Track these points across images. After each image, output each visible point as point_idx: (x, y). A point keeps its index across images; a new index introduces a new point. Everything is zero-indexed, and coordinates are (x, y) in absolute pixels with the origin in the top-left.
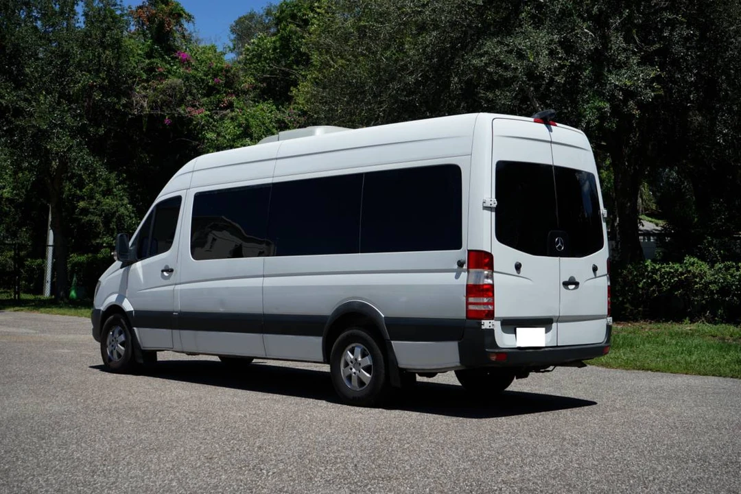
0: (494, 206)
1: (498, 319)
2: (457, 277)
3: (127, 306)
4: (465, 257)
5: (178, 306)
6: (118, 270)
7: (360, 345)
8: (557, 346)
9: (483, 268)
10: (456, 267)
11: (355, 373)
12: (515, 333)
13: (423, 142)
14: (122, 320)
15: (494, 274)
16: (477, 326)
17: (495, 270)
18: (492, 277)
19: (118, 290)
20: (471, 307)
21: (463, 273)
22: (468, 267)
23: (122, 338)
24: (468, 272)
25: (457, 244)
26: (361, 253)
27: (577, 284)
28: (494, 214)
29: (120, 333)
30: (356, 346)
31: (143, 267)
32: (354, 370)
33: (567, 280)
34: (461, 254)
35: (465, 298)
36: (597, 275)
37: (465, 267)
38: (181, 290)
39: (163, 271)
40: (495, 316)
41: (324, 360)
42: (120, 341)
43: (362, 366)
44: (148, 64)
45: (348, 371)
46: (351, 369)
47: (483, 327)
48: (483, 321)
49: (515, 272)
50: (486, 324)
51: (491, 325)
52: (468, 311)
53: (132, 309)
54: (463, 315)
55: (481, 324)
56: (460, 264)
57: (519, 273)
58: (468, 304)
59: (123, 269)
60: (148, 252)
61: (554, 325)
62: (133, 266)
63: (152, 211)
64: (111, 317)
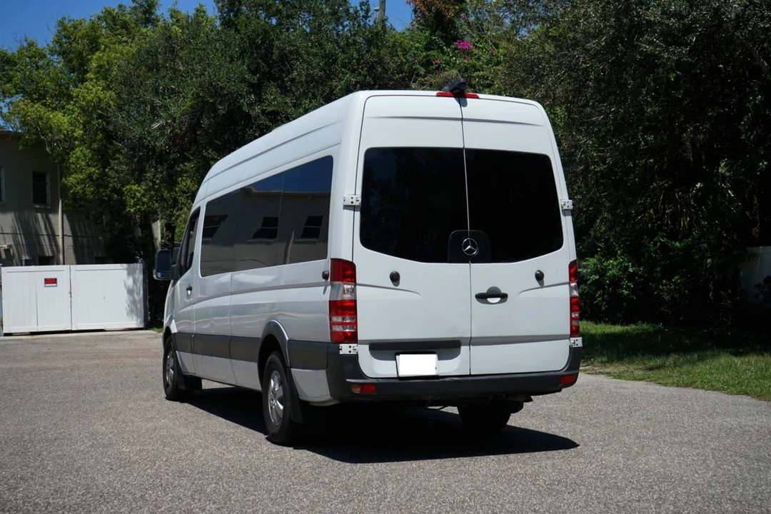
0: (357, 204)
1: (364, 342)
2: (324, 292)
3: (173, 327)
4: (329, 268)
5: (194, 328)
7: (278, 372)
8: (470, 375)
9: (342, 281)
12: (395, 360)
14: (171, 343)
15: (357, 287)
16: (333, 350)
17: (358, 282)
18: (354, 291)
20: (335, 329)
21: (327, 287)
22: (332, 280)
24: (332, 285)
25: (323, 253)
27: (504, 297)
28: (358, 214)
29: (172, 357)
30: (276, 374)
31: (180, 285)
33: (484, 291)
34: (326, 264)
35: (328, 317)
36: (545, 285)
37: (329, 280)
38: (195, 310)
39: (187, 289)
40: (359, 339)
44: (425, 57)
46: (272, 401)
47: (341, 353)
48: (341, 345)
49: (390, 284)
50: (345, 349)
51: (351, 349)
52: (333, 333)
53: (176, 331)
54: (328, 338)
55: (337, 350)
56: (325, 276)
57: (397, 285)
58: (332, 324)
59: (173, 288)
61: (464, 349)
62: (176, 285)
64: (168, 340)
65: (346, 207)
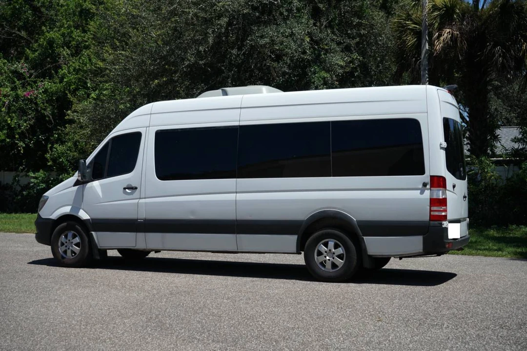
0: (446, 147)
2: (422, 193)
3: (83, 215)
4: (428, 180)
5: (142, 215)
6: (71, 187)
7: (332, 240)
9: (440, 188)
10: (421, 186)
11: (329, 260)
13: (389, 102)
14: (77, 226)
15: (447, 191)
16: (439, 225)
17: (447, 188)
18: (445, 194)
19: (71, 203)
20: (432, 213)
21: (426, 191)
22: (431, 187)
23: (77, 240)
24: (430, 190)
25: (421, 171)
26: (333, 176)
28: (445, 152)
29: (74, 237)
30: (330, 241)
31: (101, 185)
32: (328, 258)
34: (425, 178)
35: (429, 207)
37: (428, 187)
38: (145, 203)
39: (125, 189)
40: (448, 218)
41: (297, 251)
42: (74, 243)
43: (336, 254)
45: (321, 258)
46: (325, 257)
48: (443, 222)
52: (431, 216)
53: (89, 218)
54: (427, 218)
55: (441, 224)
56: (425, 185)
57: (454, 191)
58: (431, 211)
59: (77, 187)
60: (105, 174)
62: (89, 185)
63: (108, 143)
64: (65, 224)
65: (442, 148)
